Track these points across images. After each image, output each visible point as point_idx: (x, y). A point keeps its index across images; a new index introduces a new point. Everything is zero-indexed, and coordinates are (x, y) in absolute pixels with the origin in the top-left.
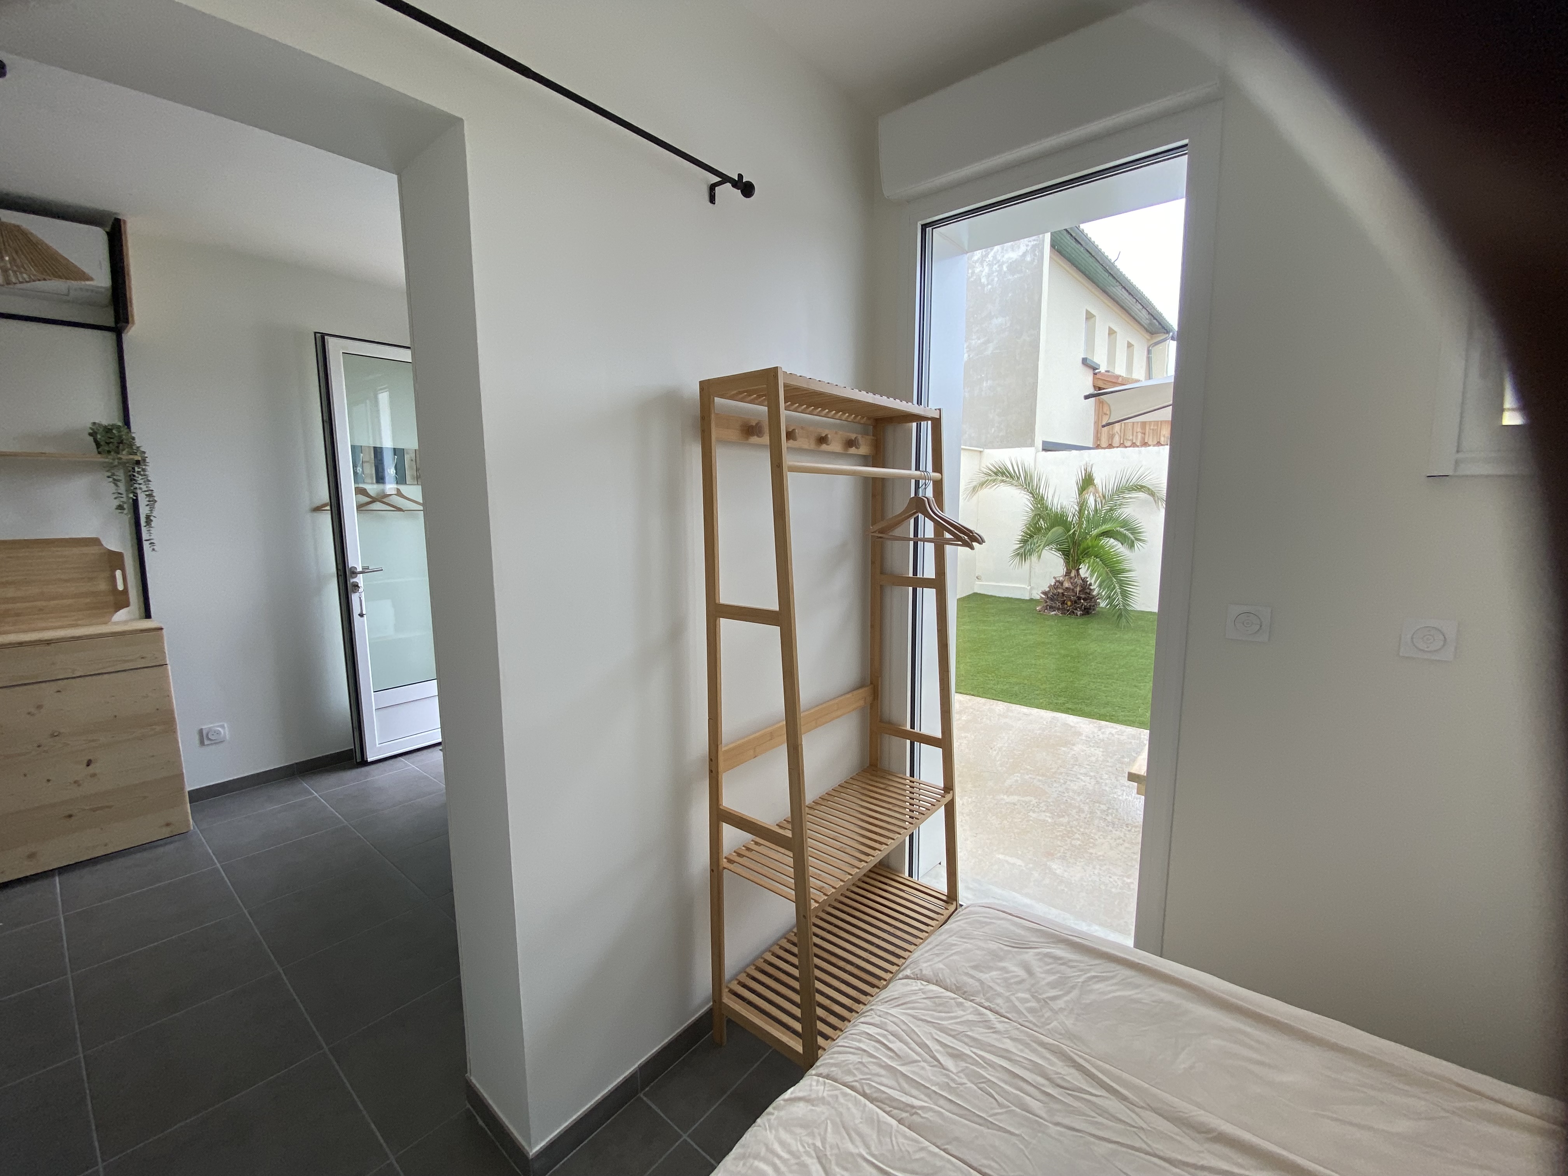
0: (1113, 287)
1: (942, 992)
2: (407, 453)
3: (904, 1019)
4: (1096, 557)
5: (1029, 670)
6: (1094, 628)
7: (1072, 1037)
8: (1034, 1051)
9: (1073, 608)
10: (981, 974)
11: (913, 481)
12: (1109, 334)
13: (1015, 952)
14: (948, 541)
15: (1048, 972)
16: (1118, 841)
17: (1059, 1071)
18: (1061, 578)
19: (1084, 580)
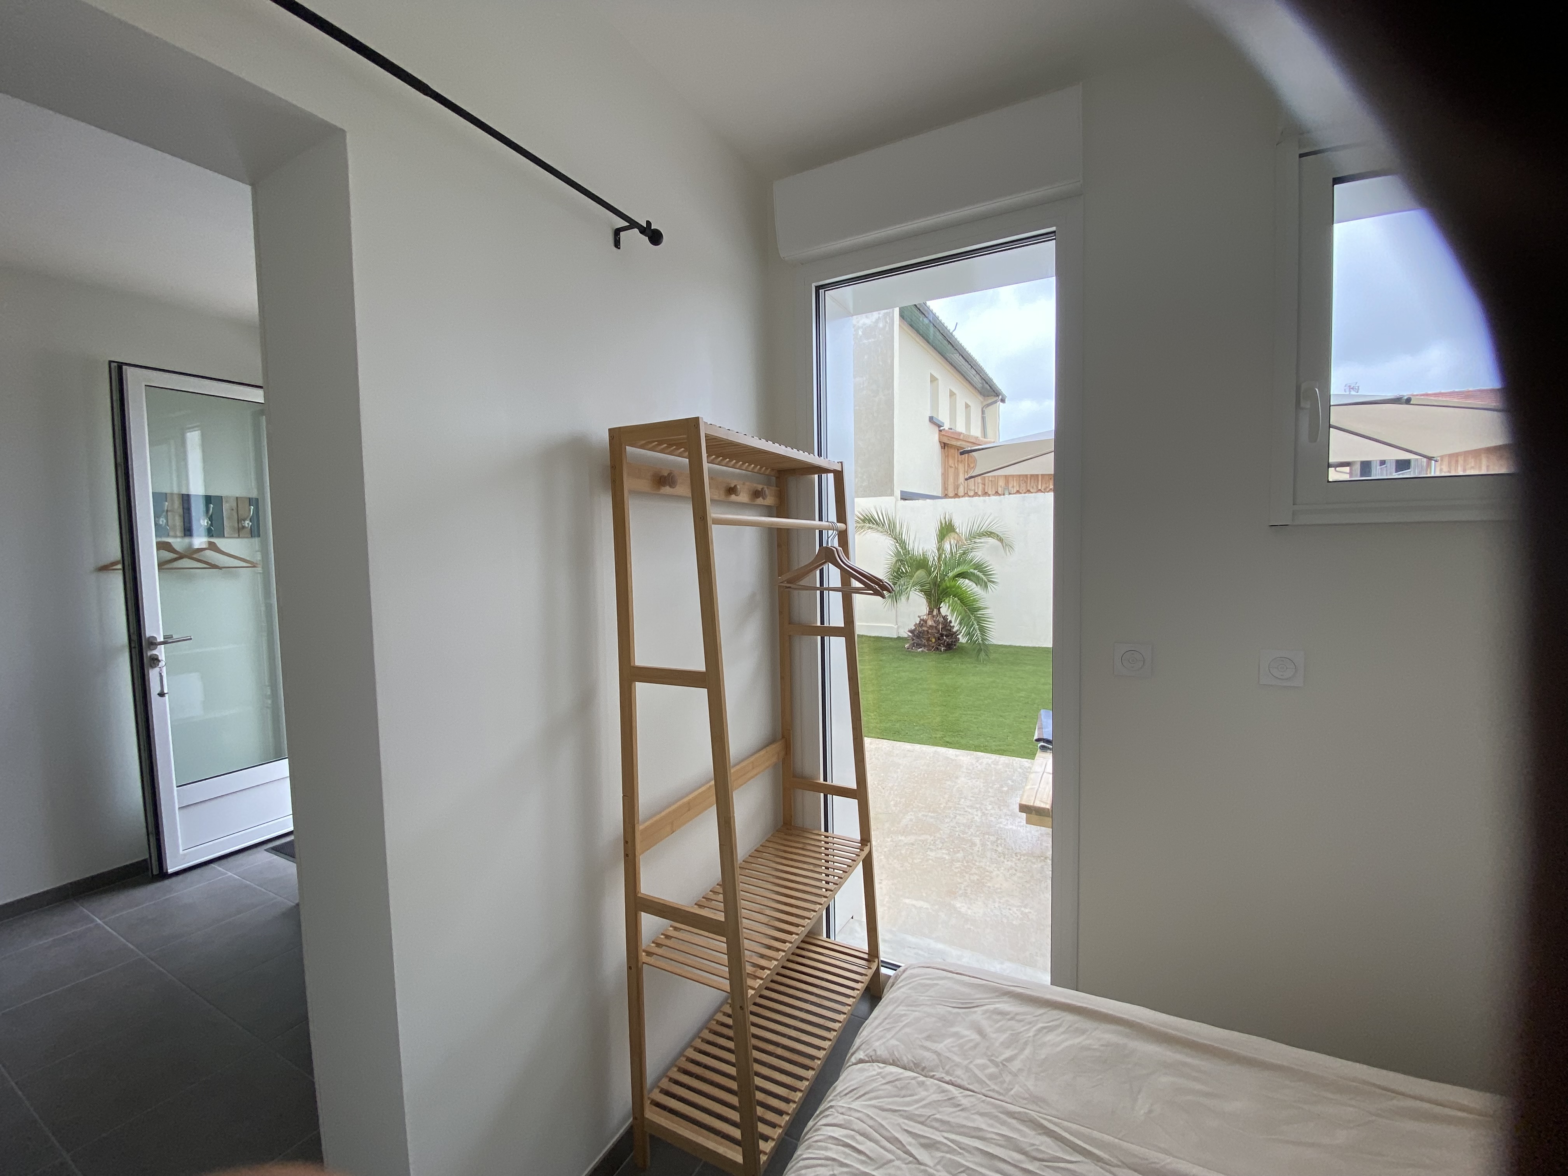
0: (952, 354)
1: (901, 1073)
2: (226, 502)
3: (870, 1114)
4: (955, 596)
5: (906, 707)
6: (956, 664)
7: (1036, 1100)
8: (1004, 1123)
9: (936, 645)
10: (936, 1045)
11: (817, 532)
12: (950, 395)
13: (964, 1013)
14: (858, 591)
15: (1000, 1030)
16: (1011, 872)
17: (1032, 1141)
18: (925, 617)
19: (945, 618)
